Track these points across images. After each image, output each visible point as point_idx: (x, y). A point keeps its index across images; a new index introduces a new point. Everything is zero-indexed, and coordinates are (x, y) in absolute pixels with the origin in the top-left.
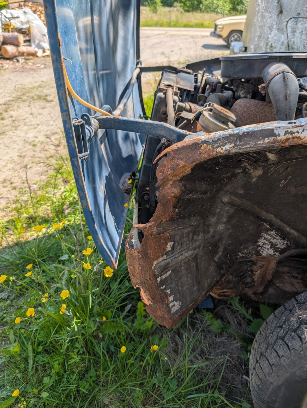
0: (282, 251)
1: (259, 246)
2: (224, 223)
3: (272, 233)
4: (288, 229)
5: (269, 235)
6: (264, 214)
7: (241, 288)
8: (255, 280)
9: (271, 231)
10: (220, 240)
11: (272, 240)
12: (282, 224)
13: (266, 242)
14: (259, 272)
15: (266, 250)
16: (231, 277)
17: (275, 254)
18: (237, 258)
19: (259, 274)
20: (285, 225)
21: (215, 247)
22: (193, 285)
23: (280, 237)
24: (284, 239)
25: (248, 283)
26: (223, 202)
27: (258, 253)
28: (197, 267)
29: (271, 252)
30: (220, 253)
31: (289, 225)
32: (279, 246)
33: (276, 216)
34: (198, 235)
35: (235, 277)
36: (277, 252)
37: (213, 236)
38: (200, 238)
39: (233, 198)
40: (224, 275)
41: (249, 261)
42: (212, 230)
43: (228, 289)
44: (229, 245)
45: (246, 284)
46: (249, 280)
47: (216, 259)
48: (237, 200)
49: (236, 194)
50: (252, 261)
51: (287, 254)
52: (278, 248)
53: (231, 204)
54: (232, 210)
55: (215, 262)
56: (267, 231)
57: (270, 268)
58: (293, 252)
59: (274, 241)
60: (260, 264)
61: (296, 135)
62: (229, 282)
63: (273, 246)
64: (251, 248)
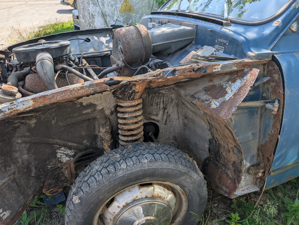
0: (74, 156)
1: (59, 158)
2: (26, 154)
3: (63, 148)
4: (70, 144)
5: (62, 150)
6: (51, 141)
7: (61, 185)
8: (67, 177)
9: (61, 148)
10: (29, 163)
11: (64, 153)
12: (65, 142)
13: (62, 155)
14: (66, 172)
15: (64, 158)
16: (50, 181)
17: (70, 159)
18: (48, 169)
19: (68, 173)
20: (67, 142)
21: (28, 168)
23: (68, 149)
24: (71, 149)
25: (64, 180)
26: (18, 143)
27: (60, 162)
29: (68, 159)
30: (34, 171)
31: (69, 141)
32: (70, 154)
33: (59, 139)
34: (10, 166)
35: (53, 180)
36: (71, 157)
37: (23, 163)
38: (12, 167)
39: (24, 139)
40: (45, 181)
41: (57, 168)
42: (20, 160)
43: (52, 188)
44: (38, 164)
45: (61, 181)
46: (63, 178)
47: (33, 175)
48: (27, 139)
49: (25, 137)
50: (59, 167)
51: (77, 156)
52: (71, 155)
53: (26, 143)
54: (28, 145)
55: (32, 177)
56: (59, 149)
57: (72, 167)
58: (80, 154)
59: (66, 152)
60: (64, 167)
61: (14, 109)
62: (50, 184)
63: (67, 155)
64: (54, 160)
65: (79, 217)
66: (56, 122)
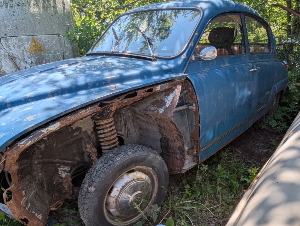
0: (70, 171)
1: (60, 174)
2: (41, 172)
3: (62, 166)
4: (67, 161)
5: (61, 168)
6: (55, 161)
7: (63, 197)
8: (67, 190)
9: (61, 166)
10: (43, 180)
11: (63, 169)
12: (63, 161)
13: (62, 171)
14: (66, 185)
15: (64, 174)
16: (56, 194)
17: (68, 174)
18: (54, 185)
19: (67, 186)
20: (65, 161)
21: (42, 184)
22: (42, 205)
23: (66, 166)
24: (67, 166)
25: (65, 193)
26: (35, 164)
27: (61, 178)
28: (39, 197)
29: (66, 174)
30: (46, 186)
31: (66, 160)
32: (68, 170)
33: (59, 159)
34: (33, 183)
35: (58, 193)
36: (68, 173)
37: (39, 180)
38: (34, 184)
39: (39, 160)
40: (53, 195)
41: (60, 183)
42: (37, 178)
43: (58, 201)
44: (47, 180)
45: (63, 194)
46: (64, 191)
47: (45, 190)
48: (41, 160)
49: (39, 158)
50: (61, 182)
51: (72, 172)
52: (68, 171)
53: (39, 163)
54: (41, 165)
55: (45, 191)
56: (59, 166)
57: (69, 181)
58: (74, 169)
59: (64, 169)
60: (64, 182)
61: (50, 130)
62: (56, 197)
63: (65, 171)
64: (57, 177)
65: (95, 201)
66: (56, 146)
